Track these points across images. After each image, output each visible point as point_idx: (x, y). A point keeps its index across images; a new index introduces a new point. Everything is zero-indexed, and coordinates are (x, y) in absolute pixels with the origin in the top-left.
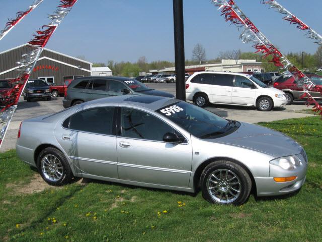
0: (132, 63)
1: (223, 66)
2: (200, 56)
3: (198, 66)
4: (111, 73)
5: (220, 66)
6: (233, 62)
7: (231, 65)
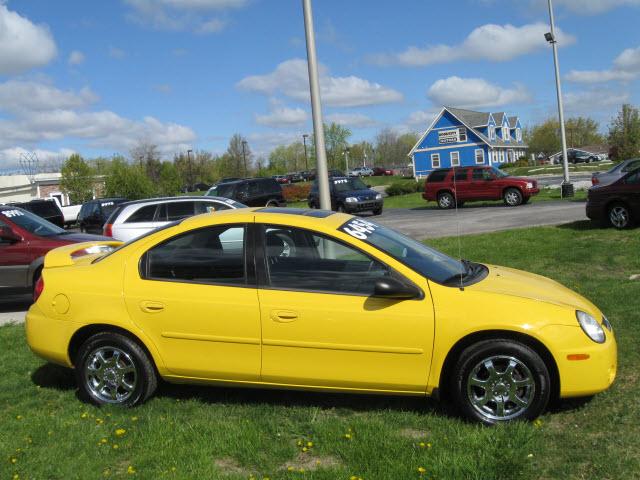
7: (14, 189)
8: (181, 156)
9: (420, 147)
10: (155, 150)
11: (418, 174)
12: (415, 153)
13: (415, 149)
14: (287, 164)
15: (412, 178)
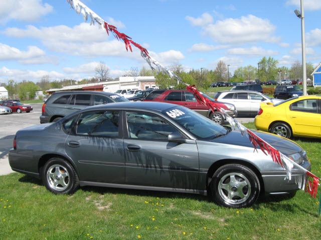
0: (39, 82)
1: (121, 83)
2: (103, 74)
3: (96, 84)
4: (7, 93)
5: (118, 83)
6: (131, 79)
7: (128, 82)
8: (193, 70)
9: (317, 71)
10: (181, 67)
11: (315, 84)
12: (314, 74)
13: (315, 72)
14: (243, 76)
15: (312, 86)
